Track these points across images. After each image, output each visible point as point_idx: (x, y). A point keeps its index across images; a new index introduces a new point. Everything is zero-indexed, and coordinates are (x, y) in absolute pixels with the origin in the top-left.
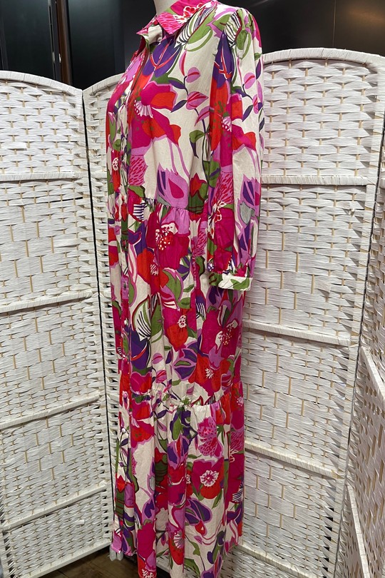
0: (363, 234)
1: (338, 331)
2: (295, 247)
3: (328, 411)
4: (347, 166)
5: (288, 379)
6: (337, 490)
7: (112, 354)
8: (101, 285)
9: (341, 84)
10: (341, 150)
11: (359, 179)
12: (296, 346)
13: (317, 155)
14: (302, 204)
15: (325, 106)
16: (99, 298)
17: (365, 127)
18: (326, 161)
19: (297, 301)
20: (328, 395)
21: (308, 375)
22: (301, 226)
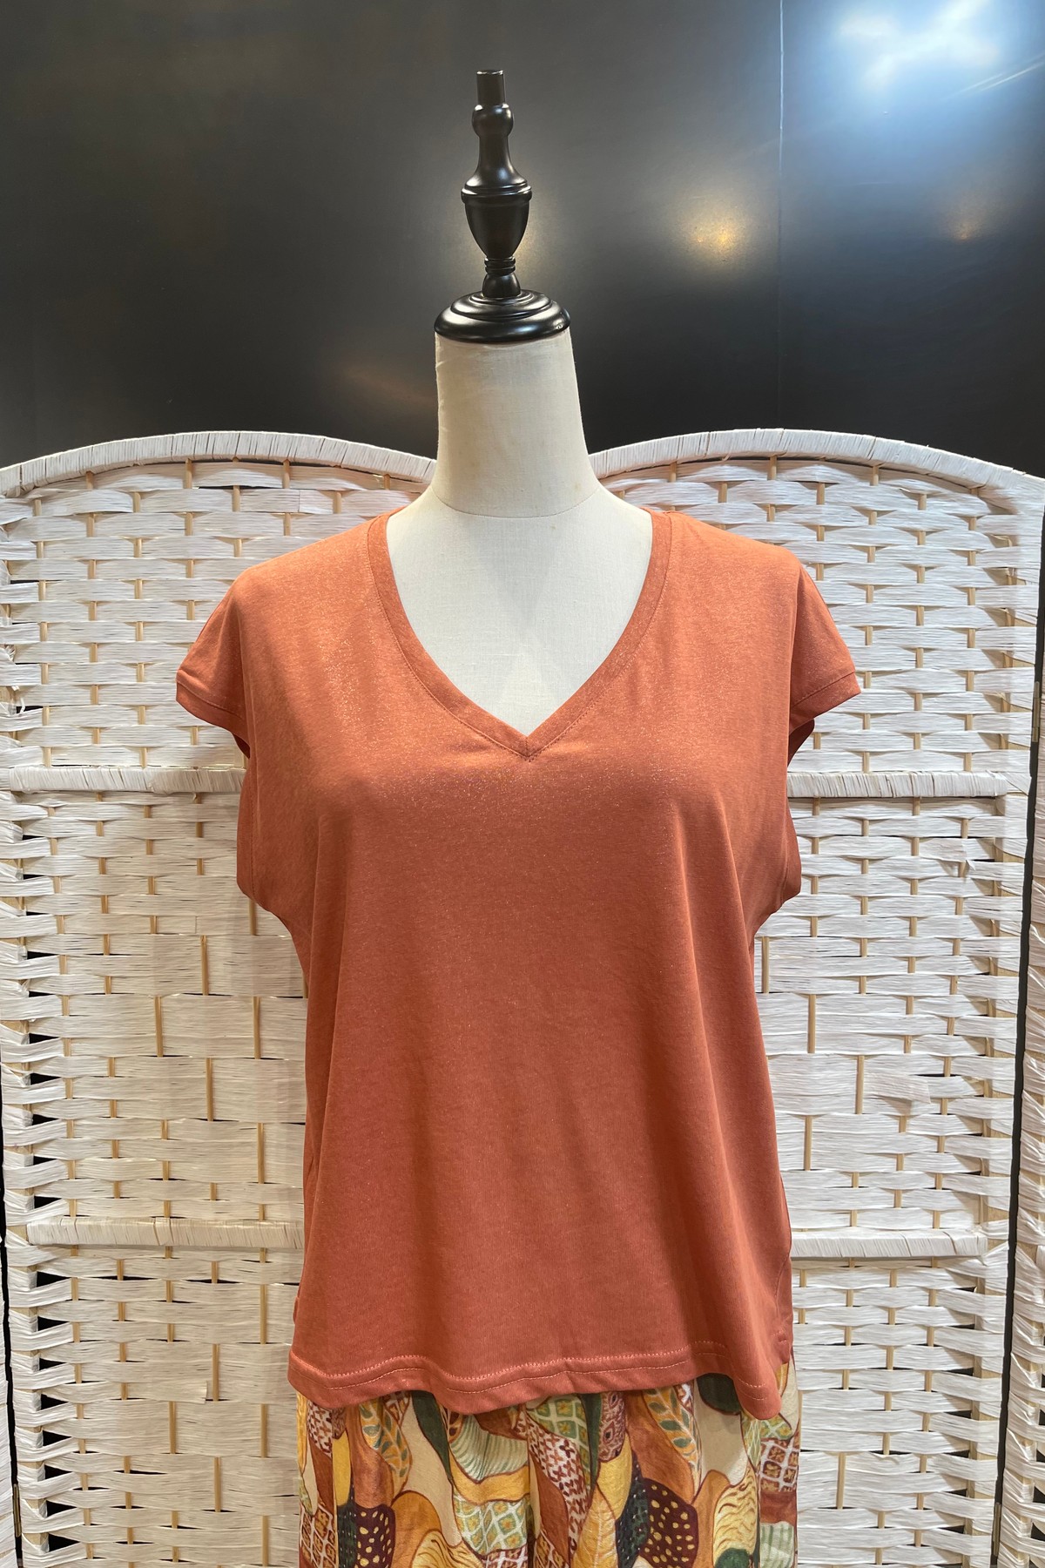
0: (1003, 927)
1: (936, 1215)
2: (807, 981)
3: (922, 1468)
4: (942, 745)
9: (914, 532)
10: (925, 703)
11: (984, 778)
14: (821, 852)
15: (877, 587)
17: (989, 645)
18: (885, 731)
19: (813, 1143)
20: (920, 1418)
21: (853, 1371)
22: (820, 917)
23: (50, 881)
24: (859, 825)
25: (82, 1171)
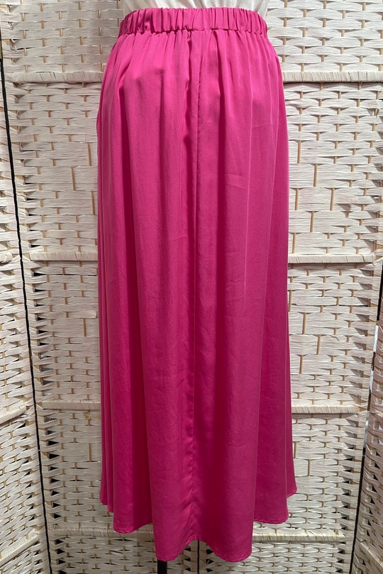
1: (357, 249)
2: (314, 158)
3: (347, 341)
5: (302, 316)
6: (359, 425)
7: (41, 344)
8: (25, 244)
10: (365, 43)
12: (312, 275)
13: (340, 48)
14: (322, 106)
16: (22, 263)
18: (349, 55)
19: (314, 223)
20: (348, 323)
21: (324, 306)
22: (321, 133)
23: (30, 120)
24: (337, 94)
25: (47, 235)
